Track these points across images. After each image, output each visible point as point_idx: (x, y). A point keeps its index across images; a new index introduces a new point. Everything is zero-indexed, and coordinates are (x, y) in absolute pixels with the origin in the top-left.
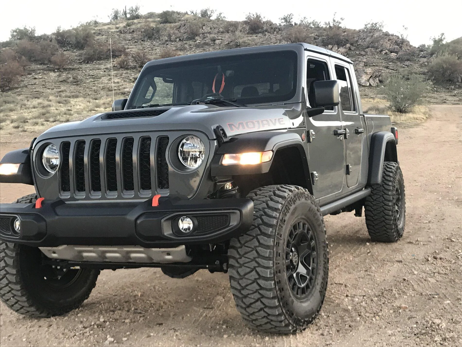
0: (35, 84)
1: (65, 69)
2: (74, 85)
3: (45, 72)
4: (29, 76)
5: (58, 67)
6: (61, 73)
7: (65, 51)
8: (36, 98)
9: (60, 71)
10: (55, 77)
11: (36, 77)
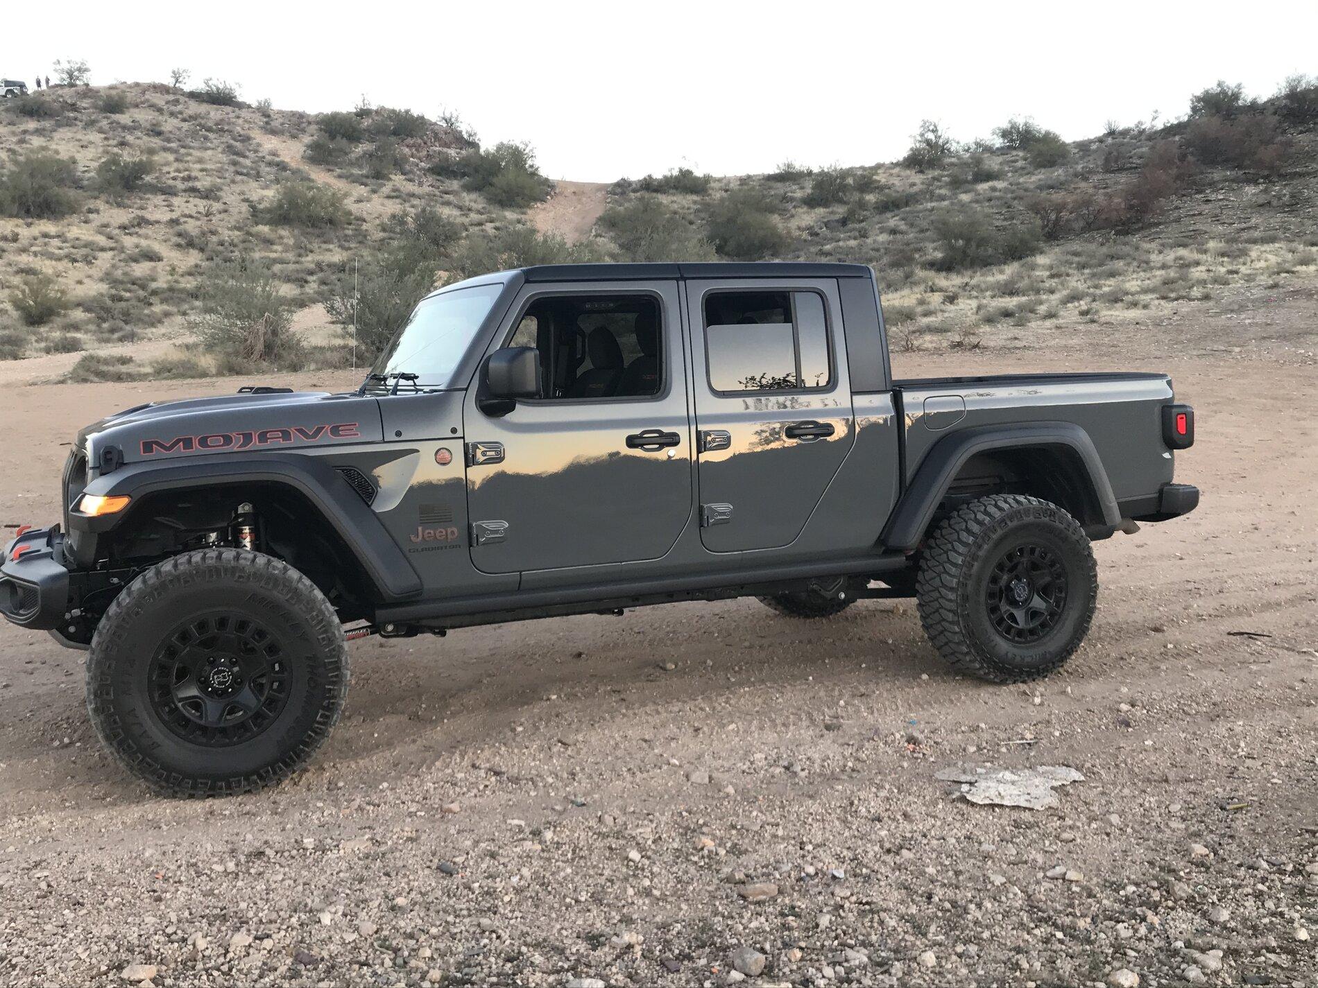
0: (1200, 214)
1: (1282, 176)
2: (1285, 212)
3: (1235, 186)
4: (1198, 196)
5: (1266, 173)
6: (1270, 185)
7: (1301, 132)
8: (1180, 246)
9: (1270, 182)
10: (1254, 195)
11: (1213, 197)
